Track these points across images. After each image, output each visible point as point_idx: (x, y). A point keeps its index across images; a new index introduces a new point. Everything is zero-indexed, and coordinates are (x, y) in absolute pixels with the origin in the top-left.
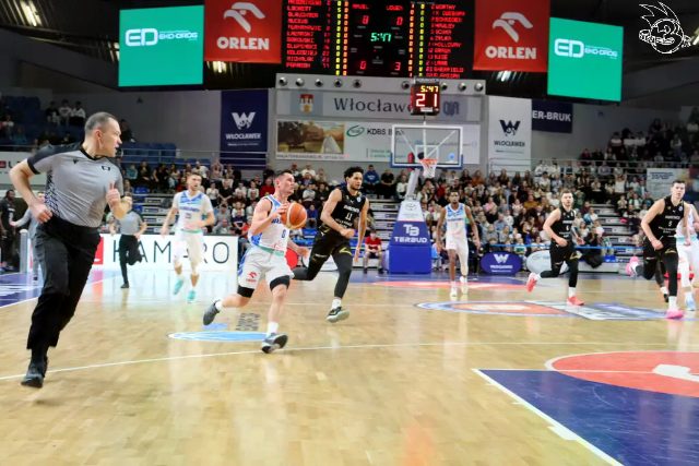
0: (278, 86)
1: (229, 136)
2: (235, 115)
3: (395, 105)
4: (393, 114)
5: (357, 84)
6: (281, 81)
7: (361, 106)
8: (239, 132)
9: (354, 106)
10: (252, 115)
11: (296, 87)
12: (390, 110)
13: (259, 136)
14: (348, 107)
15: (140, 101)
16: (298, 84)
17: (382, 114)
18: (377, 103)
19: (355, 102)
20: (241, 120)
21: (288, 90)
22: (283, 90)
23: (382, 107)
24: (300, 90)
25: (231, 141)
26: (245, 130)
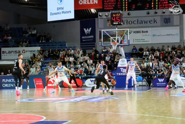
0: (99, 17)
1: (83, 37)
2: (85, 29)
3: (144, 21)
4: (144, 25)
5: (129, 14)
6: (100, 15)
7: (130, 22)
8: (86, 36)
9: (128, 23)
10: (90, 29)
11: (106, 17)
12: (142, 23)
13: (93, 37)
14: (126, 23)
15: (54, 26)
16: (106, 16)
17: (139, 25)
18: (137, 21)
19: (128, 21)
20: (87, 31)
21: (103, 18)
22: (100, 18)
23: (139, 22)
24: (107, 18)
25: (84, 39)
26: (88, 35)
